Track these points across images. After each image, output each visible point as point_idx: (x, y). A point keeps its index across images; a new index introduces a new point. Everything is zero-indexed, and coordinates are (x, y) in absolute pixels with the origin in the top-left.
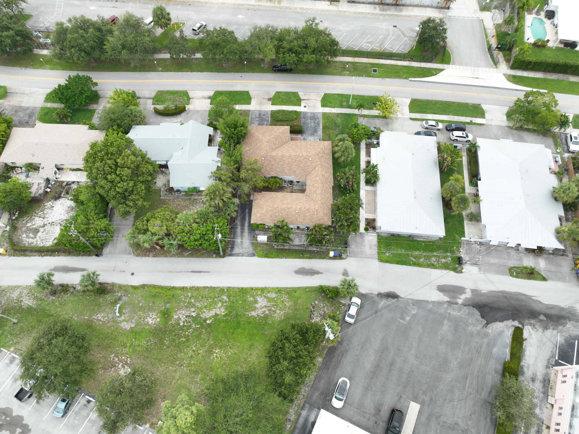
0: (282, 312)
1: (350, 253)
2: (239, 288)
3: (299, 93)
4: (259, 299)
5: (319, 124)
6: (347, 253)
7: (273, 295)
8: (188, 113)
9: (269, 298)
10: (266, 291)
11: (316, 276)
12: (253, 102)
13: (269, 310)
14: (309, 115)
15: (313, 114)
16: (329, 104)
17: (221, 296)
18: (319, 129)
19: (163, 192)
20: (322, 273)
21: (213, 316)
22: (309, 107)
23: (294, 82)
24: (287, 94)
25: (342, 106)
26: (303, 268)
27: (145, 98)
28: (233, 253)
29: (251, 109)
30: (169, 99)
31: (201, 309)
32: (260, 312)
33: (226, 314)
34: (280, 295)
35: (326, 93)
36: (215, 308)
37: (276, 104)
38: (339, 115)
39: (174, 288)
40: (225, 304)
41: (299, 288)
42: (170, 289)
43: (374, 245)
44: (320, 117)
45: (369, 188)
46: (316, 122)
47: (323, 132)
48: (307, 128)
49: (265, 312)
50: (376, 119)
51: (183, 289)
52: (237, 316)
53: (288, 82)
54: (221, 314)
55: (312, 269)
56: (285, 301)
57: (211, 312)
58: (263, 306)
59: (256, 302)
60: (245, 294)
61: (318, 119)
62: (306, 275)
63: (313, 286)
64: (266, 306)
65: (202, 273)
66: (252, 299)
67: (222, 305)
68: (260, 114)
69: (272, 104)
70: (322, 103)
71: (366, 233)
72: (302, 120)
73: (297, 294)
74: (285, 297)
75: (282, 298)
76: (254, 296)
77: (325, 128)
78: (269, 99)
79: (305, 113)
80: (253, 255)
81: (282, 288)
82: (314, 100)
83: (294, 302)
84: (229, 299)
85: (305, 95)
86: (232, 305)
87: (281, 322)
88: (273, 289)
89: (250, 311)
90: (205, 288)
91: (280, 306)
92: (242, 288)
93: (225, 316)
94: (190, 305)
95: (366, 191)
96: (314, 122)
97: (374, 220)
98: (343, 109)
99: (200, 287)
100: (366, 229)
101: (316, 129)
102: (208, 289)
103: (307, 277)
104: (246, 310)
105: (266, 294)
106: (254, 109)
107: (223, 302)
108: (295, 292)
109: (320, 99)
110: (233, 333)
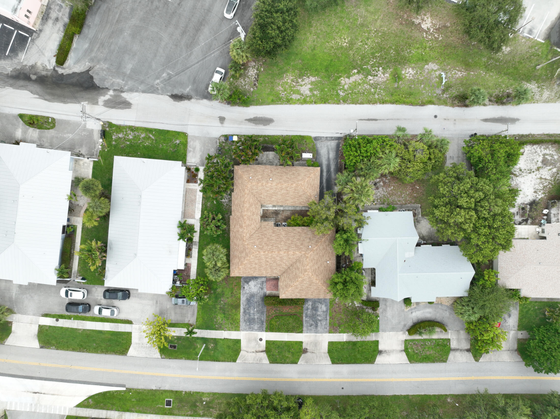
0: (286, 80)
1: (216, 142)
2: (329, 103)
3: (268, 362)
4: (308, 93)
5: (245, 312)
6: (219, 143)
7: (295, 97)
8: (405, 325)
9: (298, 94)
10: (301, 101)
11: (252, 117)
12: (325, 347)
13: (297, 82)
14: (256, 327)
15: (251, 329)
16: (231, 344)
17: (345, 95)
18: (245, 303)
19: (419, 213)
20: (246, 120)
21: (352, 76)
22: (255, 340)
23: (275, 380)
24: (283, 361)
25: (215, 341)
26: (265, 125)
27: (461, 350)
28: (337, 141)
29: (328, 334)
30: (430, 349)
31: (364, 83)
32: (307, 80)
33: (339, 78)
34: (288, 97)
35: (234, 363)
36: (350, 83)
37: (297, 343)
38: (220, 328)
39: (392, 103)
40: (341, 87)
41: (269, 104)
42: (397, 101)
43: (190, 151)
44: (242, 324)
45: (190, 221)
46: (248, 316)
47: (239, 299)
48: (259, 305)
49: (303, 81)
50: (174, 322)
51: (384, 102)
52: (329, 77)
53: (283, 380)
54: (344, 78)
55: (256, 124)
56: (282, 91)
57: (354, 80)
58: (304, 86)
59: (311, 90)
60: (322, 97)
61: (245, 321)
62: (262, 117)
63: (255, 107)
64: (301, 86)
65: (367, 118)
66: (315, 92)
67: (343, 86)
68: (316, 326)
69: (301, 343)
70: (240, 346)
71: (198, 165)
72: (265, 317)
73: (271, 98)
74: (283, 94)
75: (285, 94)
76: (314, 95)
77: (237, 307)
78: (305, 351)
79: (261, 329)
80: (316, 139)
81: (286, 104)
82: (250, 350)
83: (274, 90)
84: (337, 92)
85: (261, 359)
86: (334, 87)
87: (287, 71)
88: (295, 103)
89: (316, 81)
90: (362, 103)
91: (287, 86)
92: (325, 103)
93: (341, 77)
94: (375, 86)
95: (193, 218)
96: (250, 316)
97: (188, 181)
98: (214, 337)
99: (367, 104)
100: (197, 170)
101: (248, 304)
102: (359, 102)
103: (261, 116)
104: (320, 82)
105: (301, 98)
106: (324, 334)
107: (343, 89)
108: (273, 100)
109: (242, 353)
110: (331, 61)
